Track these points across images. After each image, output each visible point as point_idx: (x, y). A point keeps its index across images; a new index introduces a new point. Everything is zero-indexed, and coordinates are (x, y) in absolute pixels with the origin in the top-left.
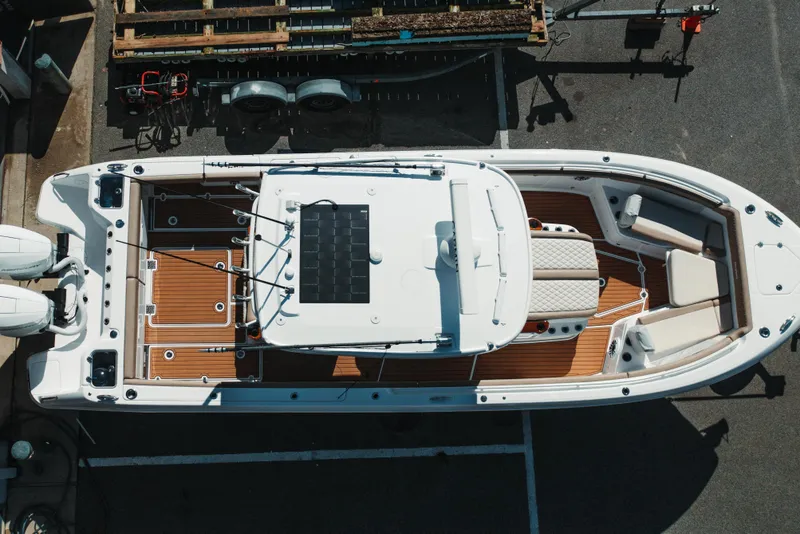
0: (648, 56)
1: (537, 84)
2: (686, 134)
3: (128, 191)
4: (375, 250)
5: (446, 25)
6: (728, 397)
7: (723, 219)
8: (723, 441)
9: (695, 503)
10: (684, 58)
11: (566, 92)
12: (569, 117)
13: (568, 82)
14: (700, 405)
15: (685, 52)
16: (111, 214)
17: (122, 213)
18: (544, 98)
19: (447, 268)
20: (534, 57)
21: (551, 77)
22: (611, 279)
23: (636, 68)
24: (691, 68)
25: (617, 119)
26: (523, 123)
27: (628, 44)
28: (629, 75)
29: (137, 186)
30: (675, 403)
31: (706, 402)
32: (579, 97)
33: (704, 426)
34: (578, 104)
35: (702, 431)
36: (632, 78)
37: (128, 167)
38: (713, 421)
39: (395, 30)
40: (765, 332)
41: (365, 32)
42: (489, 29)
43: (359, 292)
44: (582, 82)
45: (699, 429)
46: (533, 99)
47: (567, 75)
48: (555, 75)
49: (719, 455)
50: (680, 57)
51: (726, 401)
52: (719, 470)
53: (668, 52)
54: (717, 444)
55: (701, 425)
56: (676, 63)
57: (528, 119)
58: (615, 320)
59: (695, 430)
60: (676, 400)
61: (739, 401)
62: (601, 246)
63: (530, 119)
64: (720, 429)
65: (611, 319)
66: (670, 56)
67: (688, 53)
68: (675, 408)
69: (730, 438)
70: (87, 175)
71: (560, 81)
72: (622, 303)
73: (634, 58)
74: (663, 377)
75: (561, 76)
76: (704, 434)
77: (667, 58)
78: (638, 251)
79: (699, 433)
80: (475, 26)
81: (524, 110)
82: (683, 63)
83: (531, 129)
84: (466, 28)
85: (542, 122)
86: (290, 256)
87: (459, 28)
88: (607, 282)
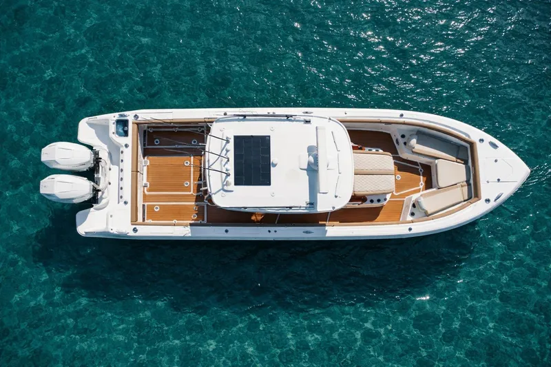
3: (131, 128)
4: (273, 159)
7: (468, 145)
16: (122, 141)
17: (128, 140)
19: (312, 170)
29: (136, 126)
37: (130, 115)
40: (488, 201)
43: (266, 180)
62: (397, 158)
65: (404, 196)
70: (108, 120)
78: (418, 161)
86: (228, 161)
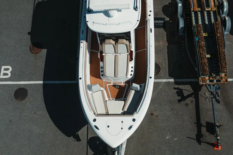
0: (204, 130)
1: (190, 92)
2: (175, 139)
5: (201, 49)
6: (87, 143)
8: (75, 139)
9: (57, 129)
10: (204, 142)
11: (188, 100)
12: (179, 101)
13: (192, 102)
14: (86, 133)
15: (206, 143)
18: (186, 93)
20: (200, 91)
21: (193, 96)
22: (118, 90)
23: (199, 125)
24: (200, 144)
25: (180, 116)
26: (176, 86)
27: (207, 123)
28: (196, 122)
30: (87, 125)
31: (86, 135)
32: (187, 105)
33: (79, 134)
34: (184, 104)
35: (78, 133)
36: (195, 123)
38: (81, 137)
39: (198, 35)
41: (197, 27)
42: (201, 62)
44: (192, 106)
45: (78, 132)
46: (185, 90)
47: (194, 102)
48: (194, 97)
49: (70, 138)
50: (204, 141)
51: (86, 142)
52: (66, 137)
53: (206, 137)
54: (74, 138)
55: (80, 133)
56: (201, 139)
57: (178, 88)
58: (106, 90)
59: (78, 131)
60: (88, 126)
61: (86, 146)
63: (178, 89)
64: (78, 139)
66: (204, 137)
67: (205, 144)
68: (85, 125)
69: (75, 142)
71: (192, 99)
72: (111, 92)
73: (202, 124)
74: (84, 90)
75: (194, 99)
76: (77, 133)
77: (203, 136)
79: (77, 132)
80: (201, 58)
81: (181, 87)
82: (202, 141)
83: (175, 88)
84: (200, 55)
85: (177, 92)
87: (200, 53)
88: (117, 89)
